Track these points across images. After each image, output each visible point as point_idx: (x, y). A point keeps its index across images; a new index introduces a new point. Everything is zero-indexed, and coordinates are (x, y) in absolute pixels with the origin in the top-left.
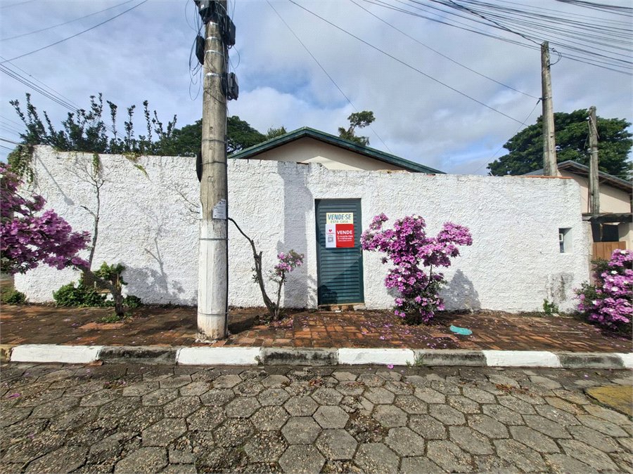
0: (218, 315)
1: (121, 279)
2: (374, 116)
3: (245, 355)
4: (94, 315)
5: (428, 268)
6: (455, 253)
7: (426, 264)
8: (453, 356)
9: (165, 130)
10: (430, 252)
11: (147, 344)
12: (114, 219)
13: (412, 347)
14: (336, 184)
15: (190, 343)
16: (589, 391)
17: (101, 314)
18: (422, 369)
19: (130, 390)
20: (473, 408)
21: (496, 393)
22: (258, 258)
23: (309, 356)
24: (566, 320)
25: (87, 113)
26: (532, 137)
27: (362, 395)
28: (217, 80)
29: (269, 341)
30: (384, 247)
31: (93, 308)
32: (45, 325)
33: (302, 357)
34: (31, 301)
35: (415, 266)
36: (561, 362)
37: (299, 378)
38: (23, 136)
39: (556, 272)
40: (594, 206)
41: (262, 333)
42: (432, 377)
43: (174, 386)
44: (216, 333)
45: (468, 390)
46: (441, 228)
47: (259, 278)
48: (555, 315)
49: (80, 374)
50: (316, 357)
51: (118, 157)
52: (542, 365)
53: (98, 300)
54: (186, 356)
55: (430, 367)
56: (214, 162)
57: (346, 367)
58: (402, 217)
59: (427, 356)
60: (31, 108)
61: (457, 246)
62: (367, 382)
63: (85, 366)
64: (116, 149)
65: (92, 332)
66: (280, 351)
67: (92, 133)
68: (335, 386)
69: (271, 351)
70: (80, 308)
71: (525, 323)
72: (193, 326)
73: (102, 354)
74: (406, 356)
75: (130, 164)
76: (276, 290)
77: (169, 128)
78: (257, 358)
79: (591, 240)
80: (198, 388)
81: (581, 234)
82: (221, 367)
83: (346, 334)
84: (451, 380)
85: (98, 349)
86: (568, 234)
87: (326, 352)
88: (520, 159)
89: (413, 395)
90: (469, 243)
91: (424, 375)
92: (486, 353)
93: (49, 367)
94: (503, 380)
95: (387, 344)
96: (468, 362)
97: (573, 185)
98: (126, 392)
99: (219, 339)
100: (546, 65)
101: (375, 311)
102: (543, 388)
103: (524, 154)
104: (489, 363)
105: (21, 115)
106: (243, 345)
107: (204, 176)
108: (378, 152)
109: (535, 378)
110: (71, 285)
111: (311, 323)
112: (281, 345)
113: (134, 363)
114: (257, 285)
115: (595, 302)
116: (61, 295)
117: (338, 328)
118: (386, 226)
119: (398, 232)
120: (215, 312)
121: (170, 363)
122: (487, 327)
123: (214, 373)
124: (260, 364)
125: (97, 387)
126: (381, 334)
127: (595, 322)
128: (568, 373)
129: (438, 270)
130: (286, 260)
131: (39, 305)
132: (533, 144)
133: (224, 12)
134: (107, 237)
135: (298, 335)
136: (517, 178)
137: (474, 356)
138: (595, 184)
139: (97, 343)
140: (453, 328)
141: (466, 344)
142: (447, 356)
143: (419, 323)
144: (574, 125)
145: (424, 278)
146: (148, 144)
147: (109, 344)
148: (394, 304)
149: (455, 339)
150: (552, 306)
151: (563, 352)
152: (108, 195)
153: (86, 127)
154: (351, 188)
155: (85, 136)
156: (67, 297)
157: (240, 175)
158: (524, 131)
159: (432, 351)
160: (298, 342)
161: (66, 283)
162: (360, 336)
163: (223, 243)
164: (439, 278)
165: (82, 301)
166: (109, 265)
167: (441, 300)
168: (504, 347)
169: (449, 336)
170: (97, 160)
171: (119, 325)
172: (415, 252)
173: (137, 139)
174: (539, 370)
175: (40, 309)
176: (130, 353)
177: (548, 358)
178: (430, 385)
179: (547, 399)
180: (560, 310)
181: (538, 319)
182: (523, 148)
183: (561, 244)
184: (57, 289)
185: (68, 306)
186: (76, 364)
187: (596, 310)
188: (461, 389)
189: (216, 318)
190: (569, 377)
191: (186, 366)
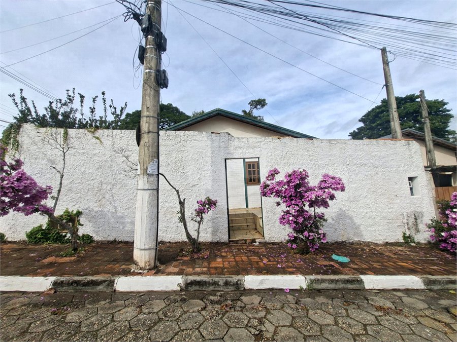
0: (150, 249)
1: (79, 221)
2: (267, 102)
3: (171, 282)
4: (55, 250)
5: (312, 209)
6: (332, 197)
7: (311, 206)
8: (337, 281)
9: (118, 112)
10: (313, 197)
11: (92, 275)
12: (76, 176)
13: (304, 273)
14: (240, 148)
15: (127, 273)
16: (453, 310)
17: (60, 250)
18: (312, 292)
19: (73, 316)
20: (358, 329)
21: (376, 314)
22: (182, 204)
23: (221, 283)
24: (421, 249)
25: (63, 102)
26: (379, 113)
27: (265, 317)
28: (153, 74)
29: (190, 270)
30: (278, 193)
31: (55, 245)
32: (15, 259)
33: (215, 284)
34: (9, 240)
35: (302, 208)
36: (425, 285)
37: (212, 302)
38: (15, 118)
39: (410, 210)
40: (431, 160)
41: (185, 263)
42: (321, 299)
43: (110, 311)
44: (147, 264)
45: (353, 312)
46: (320, 178)
47: (183, 219)
48: (413, 244)
49: (35, 301)
50: (227, 283)
51: (82, 131)
52: (410, 288)
53: (59, 238)
54: (123, 284)
55: (319, 291)
56: (149, 132)
57: (251, 292)
58: (290, 171)
59: (317, 281)
60: (23, 99)
61: (333, 192)
62: (269, 305)
63: (40, 294)
64: (82, 126)
65: (51, 265)
66: (198, 278)
67: (66, 115)
68: (242, 309)
69: (191, 278)
70: (45, 245)
71: (391, 251)
72: (129, 259)
73: (55, 284)
74: (298, 281)
75: (90, 136)
76: (196, 228)
77: (121, 111)
78: (179, 285)
79: (433, 185)
80: (129, 313)
81: (425, 182)
82: (150, 293)
83: (251, 263)
84: (337, 302)
85: (52, 279)
86: (415, 181)
87: (235, 278)
88: (371, 129)
89: (307, 316)
90: (343, 189)
91: (314, 298)
92: (363, 277)
93: (11, 295)
94: (380, 301)
95: (283, 272)
96: (350, 286)
97: (415, 145)
98: (69, 318)
99: (150, 269)
100: (386, 63)
101: (273, 243)
102: (414, 308)
103: (374, 125)
104: (367, 286)
105: (16, 104)
106: (169, 274)
107: (142, 143)
108: (270, 125)
109: (406, 299)
110: (41, 226)
111: (224, 254)
112: (198, 274)
113: (80, 291)
114: (181, 224)
115: (443, 234)
116: (31, 235)
117: (244, 258)
118: (279, 178)
119: (288, 182)
120: (147, 247)
121: (109, 290)
122: (361, 256)
123: (143, 299)
124: (181, 290)
125: (46, 313)
126: (278, 263)
127: (444, 250)
128: (431, 294)
129: (320, 210)
130: (204, 205)
131: (15, 243)
132: (380, 118)
133: (159, 30)
134: (70, 190)
135: (213, 265)
136: (373, 141)
137: (354, 281)
138: (430, 144)
139: (52, 275)
140: (334, 257)
141: (346, 270)
142: (332, 281)
143: (307, 253)
144: (408, 105)
145: (310, 217)
146: (105, 122)
147: (62, 275)
148: (287, 238)
149: (337, 266)
150: (409, 237)
151: (425, 276)
152: (72, 158)
153: (62, 111)
154: (251, 150)
155: (60, 117)
156: (37, 236)
157: (170, 142)
158: (373, 110)
159: (320, 277)
160: (213, 271)
161: (36, 225)
162: (262, 264)
163: (155, 192)
164: (321, 217)
165: (47, 239)
166: (70, 210)
167: (324, 234)
168: (377, 272)
169: (332, 263)
170: (66, 133)
171: (73, 258)
172: (302, 197)
173: (98, 118)
174: (408, 292)
175: (15, 246)
176: (77, 283)
177: (414, 281)
178: (320, 307)
179: (419, 318)
180: (416, 240)
181: (400, 248)
182: (373, 121)
183: (411, 189)
184: (29, 230)
185: (36, 243)
186: (33, 293)
187: (445, 241)
188: (347, 310)
189: (147, 252)
190: (433, 298)
191: (122, 292)
